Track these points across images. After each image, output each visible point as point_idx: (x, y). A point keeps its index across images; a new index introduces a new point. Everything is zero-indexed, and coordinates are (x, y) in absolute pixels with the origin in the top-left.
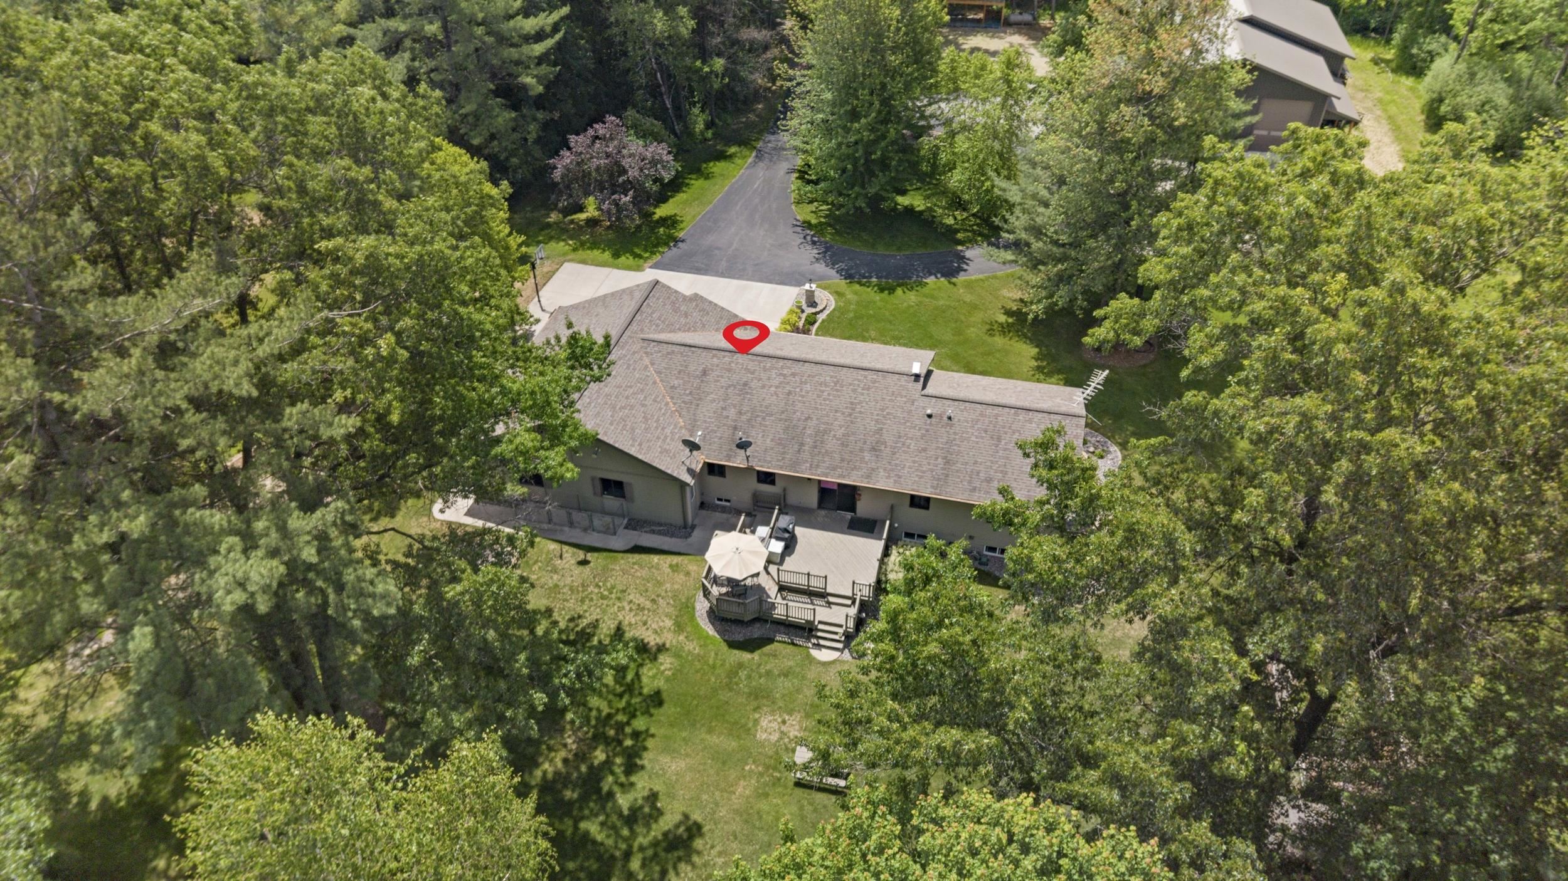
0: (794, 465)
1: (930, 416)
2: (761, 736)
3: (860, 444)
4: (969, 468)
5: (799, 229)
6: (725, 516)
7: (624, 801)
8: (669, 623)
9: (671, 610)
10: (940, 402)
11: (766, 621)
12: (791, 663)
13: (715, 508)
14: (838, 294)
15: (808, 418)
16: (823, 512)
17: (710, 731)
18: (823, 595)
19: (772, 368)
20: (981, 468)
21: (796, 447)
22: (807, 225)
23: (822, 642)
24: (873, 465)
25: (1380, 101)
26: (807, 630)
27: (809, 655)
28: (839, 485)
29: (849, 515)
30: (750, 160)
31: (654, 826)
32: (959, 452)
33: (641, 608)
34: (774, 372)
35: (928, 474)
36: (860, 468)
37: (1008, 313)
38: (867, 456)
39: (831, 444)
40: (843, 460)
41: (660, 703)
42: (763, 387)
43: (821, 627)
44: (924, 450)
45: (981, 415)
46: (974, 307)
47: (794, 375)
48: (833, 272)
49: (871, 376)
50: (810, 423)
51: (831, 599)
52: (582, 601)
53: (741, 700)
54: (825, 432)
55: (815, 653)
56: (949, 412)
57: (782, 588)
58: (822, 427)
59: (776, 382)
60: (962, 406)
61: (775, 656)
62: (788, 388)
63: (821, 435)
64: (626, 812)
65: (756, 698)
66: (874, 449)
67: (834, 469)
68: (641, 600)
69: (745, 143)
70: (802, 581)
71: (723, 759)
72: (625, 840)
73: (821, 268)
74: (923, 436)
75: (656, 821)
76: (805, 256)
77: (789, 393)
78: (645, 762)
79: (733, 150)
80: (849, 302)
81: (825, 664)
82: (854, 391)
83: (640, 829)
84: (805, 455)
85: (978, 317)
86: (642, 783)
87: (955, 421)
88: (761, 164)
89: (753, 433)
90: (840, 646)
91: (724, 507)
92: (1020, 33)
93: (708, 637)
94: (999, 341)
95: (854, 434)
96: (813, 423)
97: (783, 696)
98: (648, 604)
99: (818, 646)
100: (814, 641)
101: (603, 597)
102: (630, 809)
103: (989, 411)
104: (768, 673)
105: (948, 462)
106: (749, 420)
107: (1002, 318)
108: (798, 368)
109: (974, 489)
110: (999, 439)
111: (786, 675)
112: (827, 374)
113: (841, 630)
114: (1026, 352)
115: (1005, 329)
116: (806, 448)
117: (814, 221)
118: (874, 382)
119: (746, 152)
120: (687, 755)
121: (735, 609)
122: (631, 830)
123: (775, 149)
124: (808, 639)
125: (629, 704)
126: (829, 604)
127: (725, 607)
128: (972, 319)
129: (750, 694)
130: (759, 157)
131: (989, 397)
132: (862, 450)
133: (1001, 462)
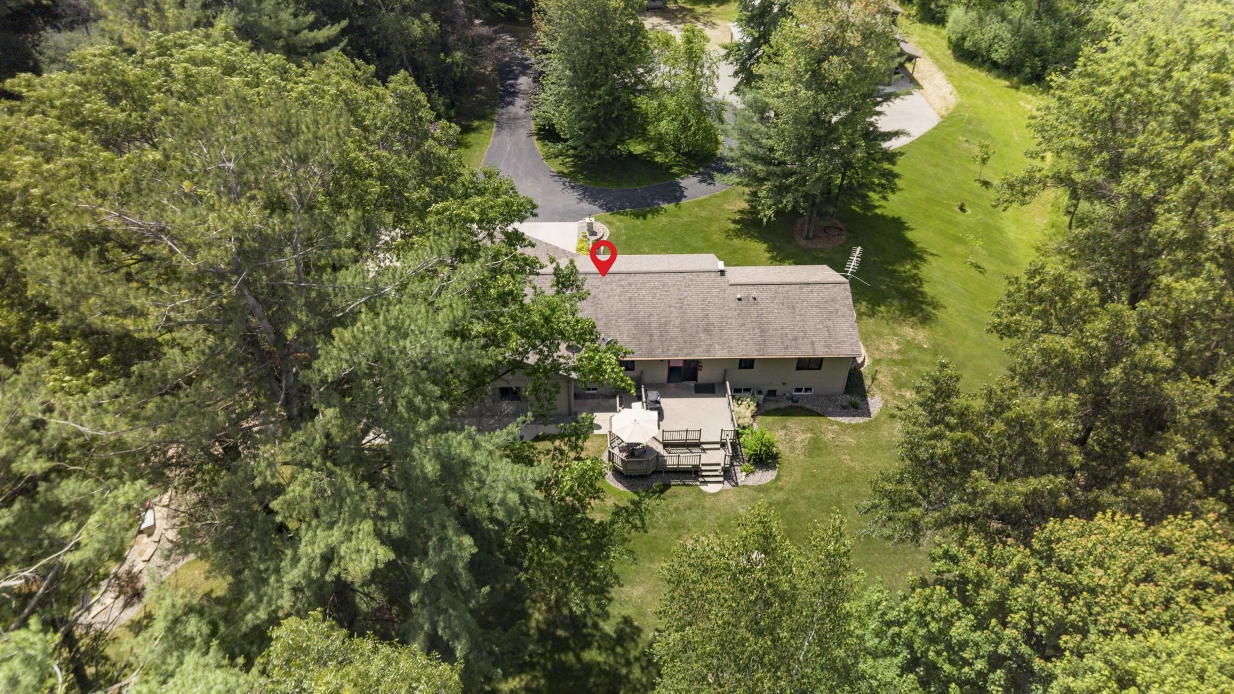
0: (650, 351)
1: (740, 299)
3: (695, 328)
4: (779, 333)
5: (557, 178)
6: (595, 401)
7: (608, 627)
10: (745, 288)
11: (660, 472)
12: (690, 499)
13: (586, 397)
14: (609, 224)
15: (650, 315)
16: (672, 385)
17: (652, 561)
18: (698, 445)
19: (611, 282)
20: (787, 331)
21: (648, 338)
22: (561, 174)
23: (707, 479)
24: (709, 342)
25: (919, 43)
26: (694, 473)
27: (701, 491)
28: (685, 361)
29: (692, 384)
30: (494, 130)
31: (639, 640)
32: (768, 322)
35: (751, 342)
36: (700, 346)
37: (735, 222)
38: (703, 336)
39: (674, 332)
40: (685, 342)
42: (609, 297)
43: (703, 468)
44: (743, 325)
45: (776, 292)
46: (710, 220)
47: (630, 284)
48: (596, 208)
49: (688, 277)
50: (652, 319)
51: (705, 446)
53: (665, 533)
54: (666, 323)
55: (704, 488)
56: (754, 294)
57: (666, 445)
58: (663, 320)
60: (761, 288)
61: (676, 496)
62: (629, 295)
63: (663, 327)
64: (614, 636)
65: (675, 530)
66: (706, 330)
67: (681, 349)
69: (483, 117)
70: (682, 437)
72: (622, 656)
73: (585, 205)
74: (739, 315)
75: (639, 636)
76: (570, 198)
77: (630, 299)
78: (613, 594)
79: (476, 124)
80: (618, 229)
81: (714, 495)
82: (679, 289)
83: (630, 645)
84: (656, 343)
85: (715, 227)
86: (616, 611)
87: (759, 299)
88: (504, 132)
89: (612, 333)
90: (721, 479)
91: (592, 395)
92: (657, 16)
93: (620, 492)
94: (737, 242)
95: (688, 321)
96: (655, 318)
97: (694, 524)
99: (705, 483)
100: (701, 479)
102: (615, 632)
103: (781, 289)
104: (677, 509)
105: (762, 331)
106: (606, 324)
107: (732, 226)
108: (631, 279)
109: (787, 347)
110: (794, 308)
111: (690, 509)
112: (655, 281)
113: (719, 468)
114: (759, 248)
115: (738, 234)
116: (655, 337)
117: (566, 171)
118: (692, 281)
119: (488, 124)
120: (642, 582)
121: (637, 467)
122: (623, 647)
123: (509, 119)
124: (696, 479)
126: (704, 450)
127: (629, 467)
128: (712, 229)
129: (669, 528)
130: (500, 127)
131: (776, 280)
132: (697, 332)
133: (800, 324)
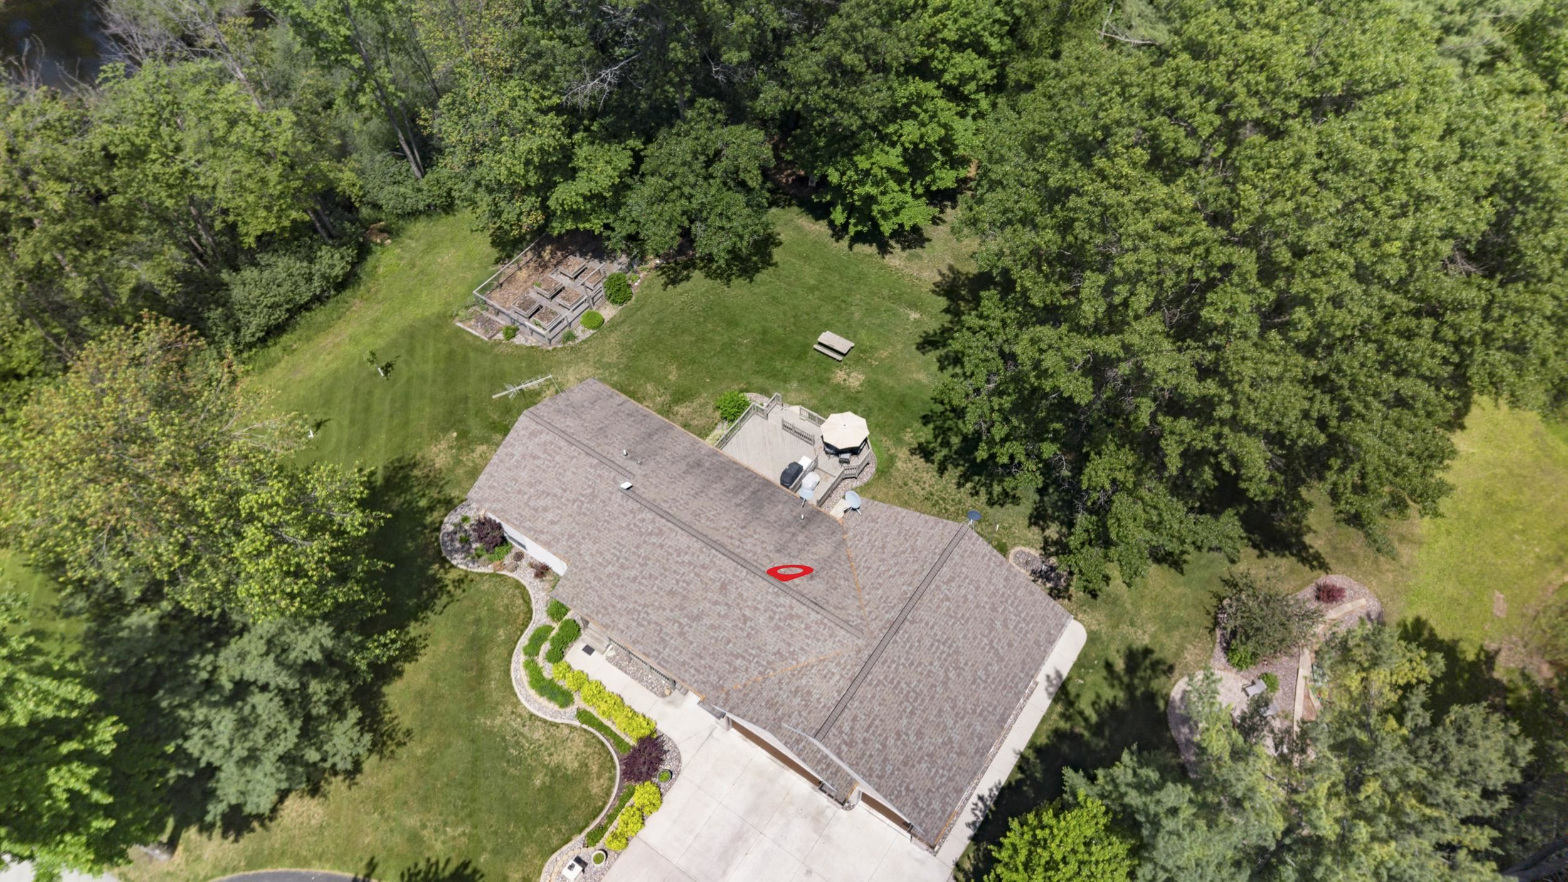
2: (862, 377)
8: (899, 464)
9: (895, 474)
17: (892, 388)
33: (917, 482)
34: (749, 547)
41: (924, 417)
52: (960, 502)
59: (749, 540)
68: (916, 488)
71: (890, 370)
98: (910, 483)
101: (943, 499)
125: (945, 421)
